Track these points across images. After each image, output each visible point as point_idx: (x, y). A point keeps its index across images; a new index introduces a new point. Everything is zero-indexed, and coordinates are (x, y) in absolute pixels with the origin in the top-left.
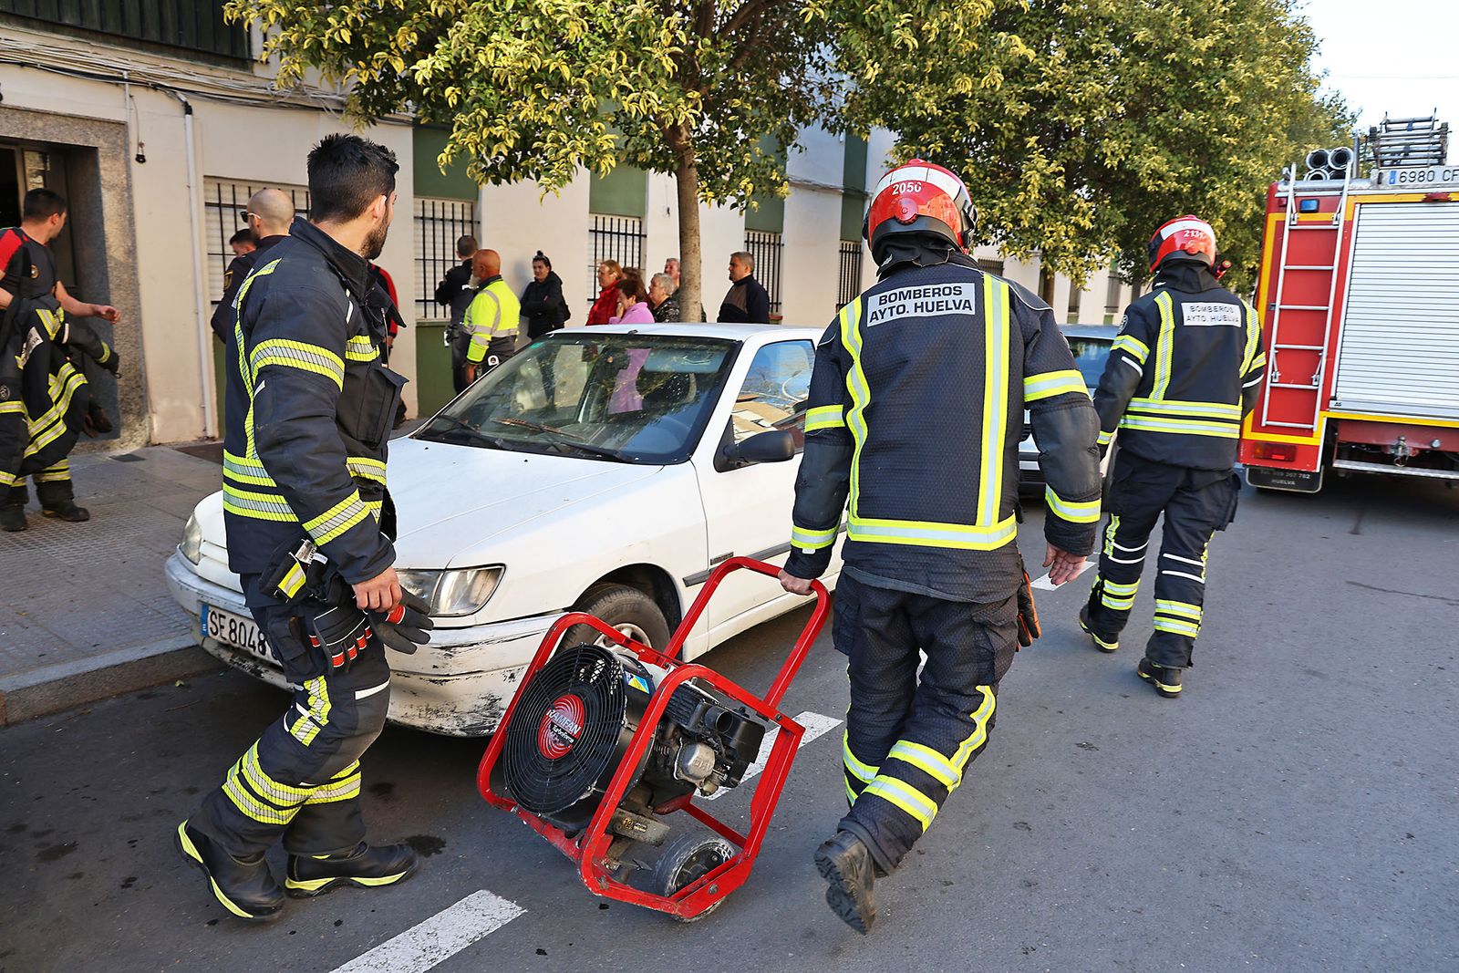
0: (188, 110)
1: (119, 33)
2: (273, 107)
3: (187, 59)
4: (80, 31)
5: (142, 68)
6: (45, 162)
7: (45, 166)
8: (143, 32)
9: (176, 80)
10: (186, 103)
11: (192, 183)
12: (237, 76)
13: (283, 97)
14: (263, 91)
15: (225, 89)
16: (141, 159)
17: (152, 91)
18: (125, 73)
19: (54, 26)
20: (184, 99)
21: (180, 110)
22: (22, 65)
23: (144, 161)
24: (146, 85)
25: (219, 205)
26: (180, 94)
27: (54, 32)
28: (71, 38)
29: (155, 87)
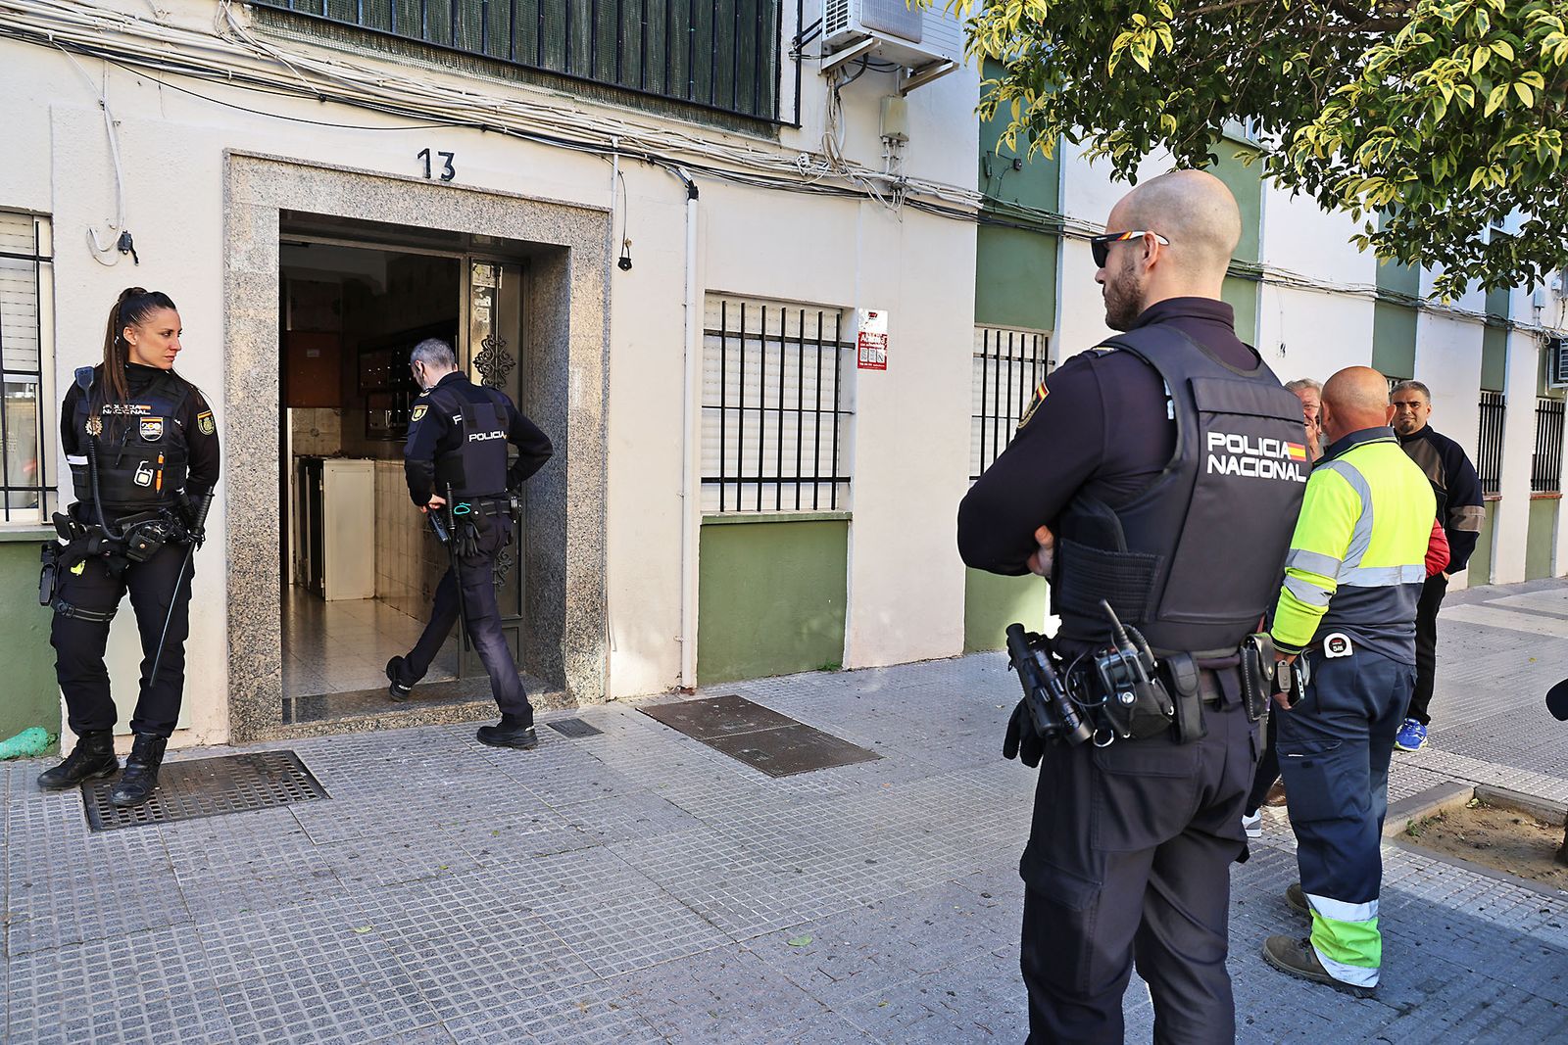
0: (693, 193)
1: (613, 83)
2: (800, 190)
3: (697, 120)
4: (562, 80)
5: (637, 133)
6: (497, 276)
7: (497, 283)
8: (643, 82)
9: (680, 150)
10: (691, 183)
11: (690, 301)
12: (759, 147)
13: (815, 176)
14: (790, 168)
15: (742, 164)
16: (625, 264)
17: (646, 166)
18: (615, 140)
19: (531, 73)
20: (688, 176)
21: (682, 191)
22: (484, 128)
23: (630, 266)
24: (639, 157)
25: (723, 334)
26: (683, 170)
27: (529, 82)
28: (550, 91)
29: (653, 160)
